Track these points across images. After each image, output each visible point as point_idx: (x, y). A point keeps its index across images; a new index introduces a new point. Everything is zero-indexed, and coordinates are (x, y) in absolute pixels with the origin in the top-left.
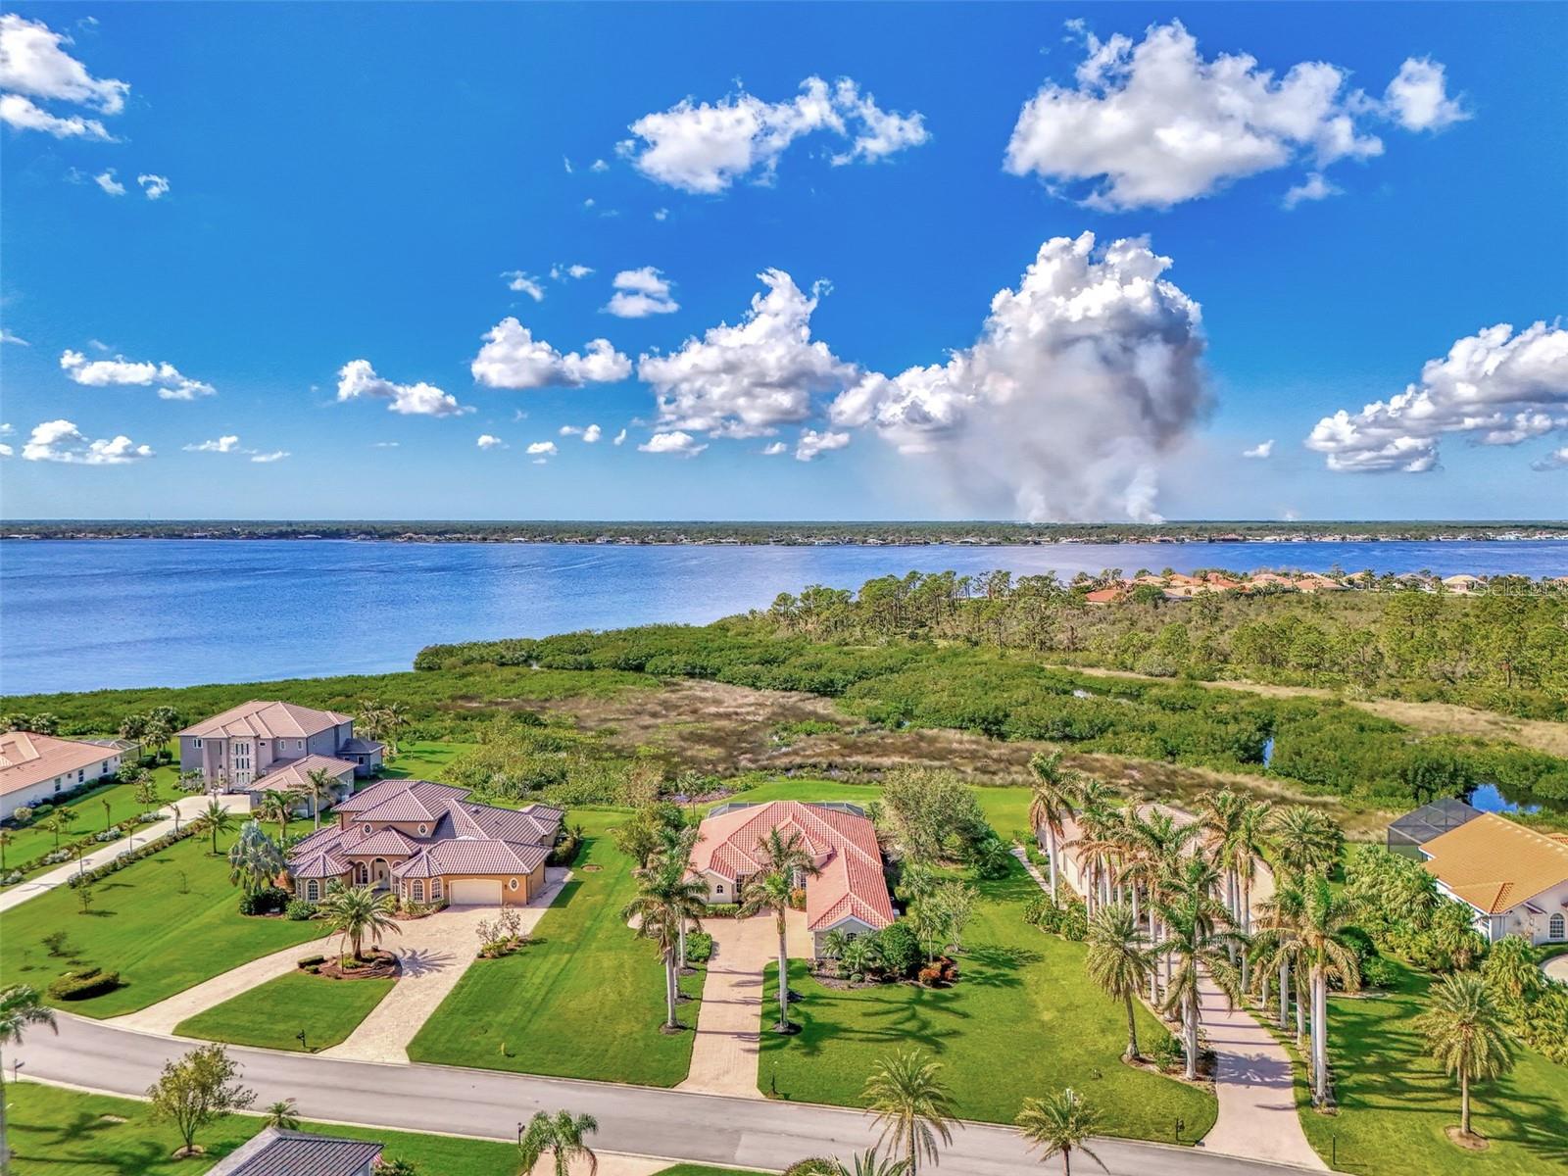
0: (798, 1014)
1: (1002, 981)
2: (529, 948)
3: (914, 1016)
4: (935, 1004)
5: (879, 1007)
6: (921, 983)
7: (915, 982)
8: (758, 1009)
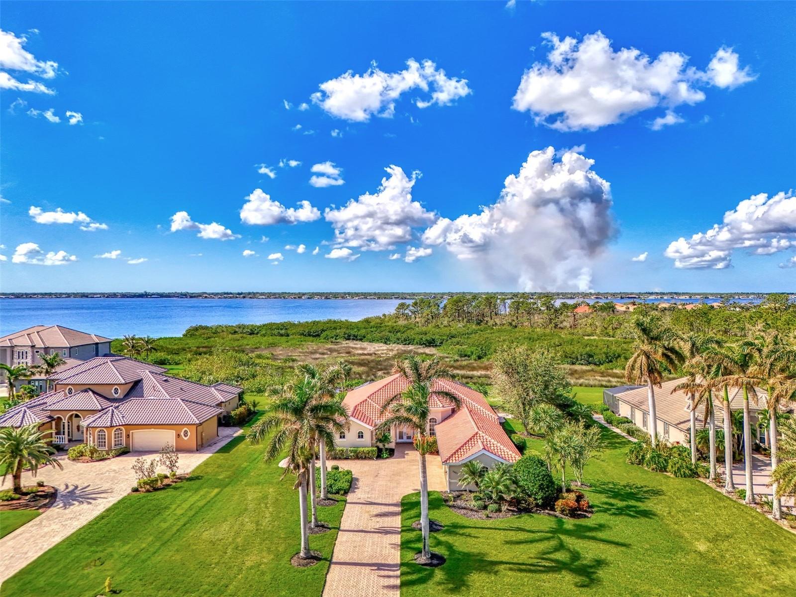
0: (439, 543)
1: (636, 512)
2: (186, 484)
3: (561, 547)
4: (580, 533)
5: (522, 536)
6: (557, 513)
7: (551, 512)
8: (397, 539)
